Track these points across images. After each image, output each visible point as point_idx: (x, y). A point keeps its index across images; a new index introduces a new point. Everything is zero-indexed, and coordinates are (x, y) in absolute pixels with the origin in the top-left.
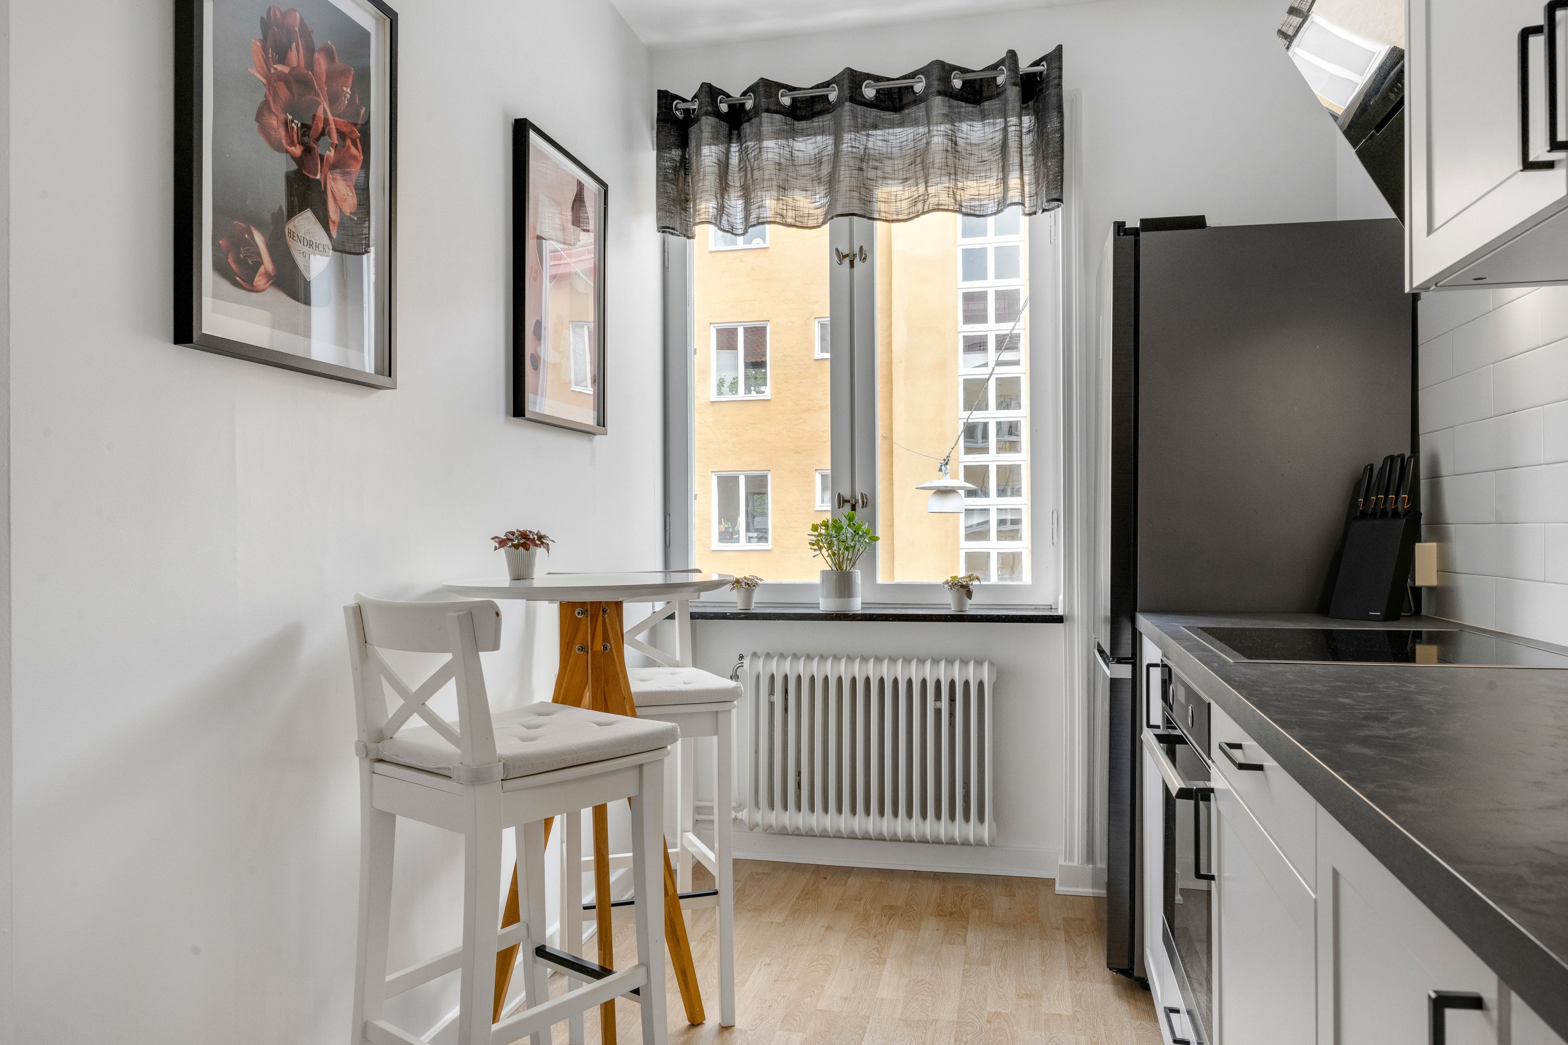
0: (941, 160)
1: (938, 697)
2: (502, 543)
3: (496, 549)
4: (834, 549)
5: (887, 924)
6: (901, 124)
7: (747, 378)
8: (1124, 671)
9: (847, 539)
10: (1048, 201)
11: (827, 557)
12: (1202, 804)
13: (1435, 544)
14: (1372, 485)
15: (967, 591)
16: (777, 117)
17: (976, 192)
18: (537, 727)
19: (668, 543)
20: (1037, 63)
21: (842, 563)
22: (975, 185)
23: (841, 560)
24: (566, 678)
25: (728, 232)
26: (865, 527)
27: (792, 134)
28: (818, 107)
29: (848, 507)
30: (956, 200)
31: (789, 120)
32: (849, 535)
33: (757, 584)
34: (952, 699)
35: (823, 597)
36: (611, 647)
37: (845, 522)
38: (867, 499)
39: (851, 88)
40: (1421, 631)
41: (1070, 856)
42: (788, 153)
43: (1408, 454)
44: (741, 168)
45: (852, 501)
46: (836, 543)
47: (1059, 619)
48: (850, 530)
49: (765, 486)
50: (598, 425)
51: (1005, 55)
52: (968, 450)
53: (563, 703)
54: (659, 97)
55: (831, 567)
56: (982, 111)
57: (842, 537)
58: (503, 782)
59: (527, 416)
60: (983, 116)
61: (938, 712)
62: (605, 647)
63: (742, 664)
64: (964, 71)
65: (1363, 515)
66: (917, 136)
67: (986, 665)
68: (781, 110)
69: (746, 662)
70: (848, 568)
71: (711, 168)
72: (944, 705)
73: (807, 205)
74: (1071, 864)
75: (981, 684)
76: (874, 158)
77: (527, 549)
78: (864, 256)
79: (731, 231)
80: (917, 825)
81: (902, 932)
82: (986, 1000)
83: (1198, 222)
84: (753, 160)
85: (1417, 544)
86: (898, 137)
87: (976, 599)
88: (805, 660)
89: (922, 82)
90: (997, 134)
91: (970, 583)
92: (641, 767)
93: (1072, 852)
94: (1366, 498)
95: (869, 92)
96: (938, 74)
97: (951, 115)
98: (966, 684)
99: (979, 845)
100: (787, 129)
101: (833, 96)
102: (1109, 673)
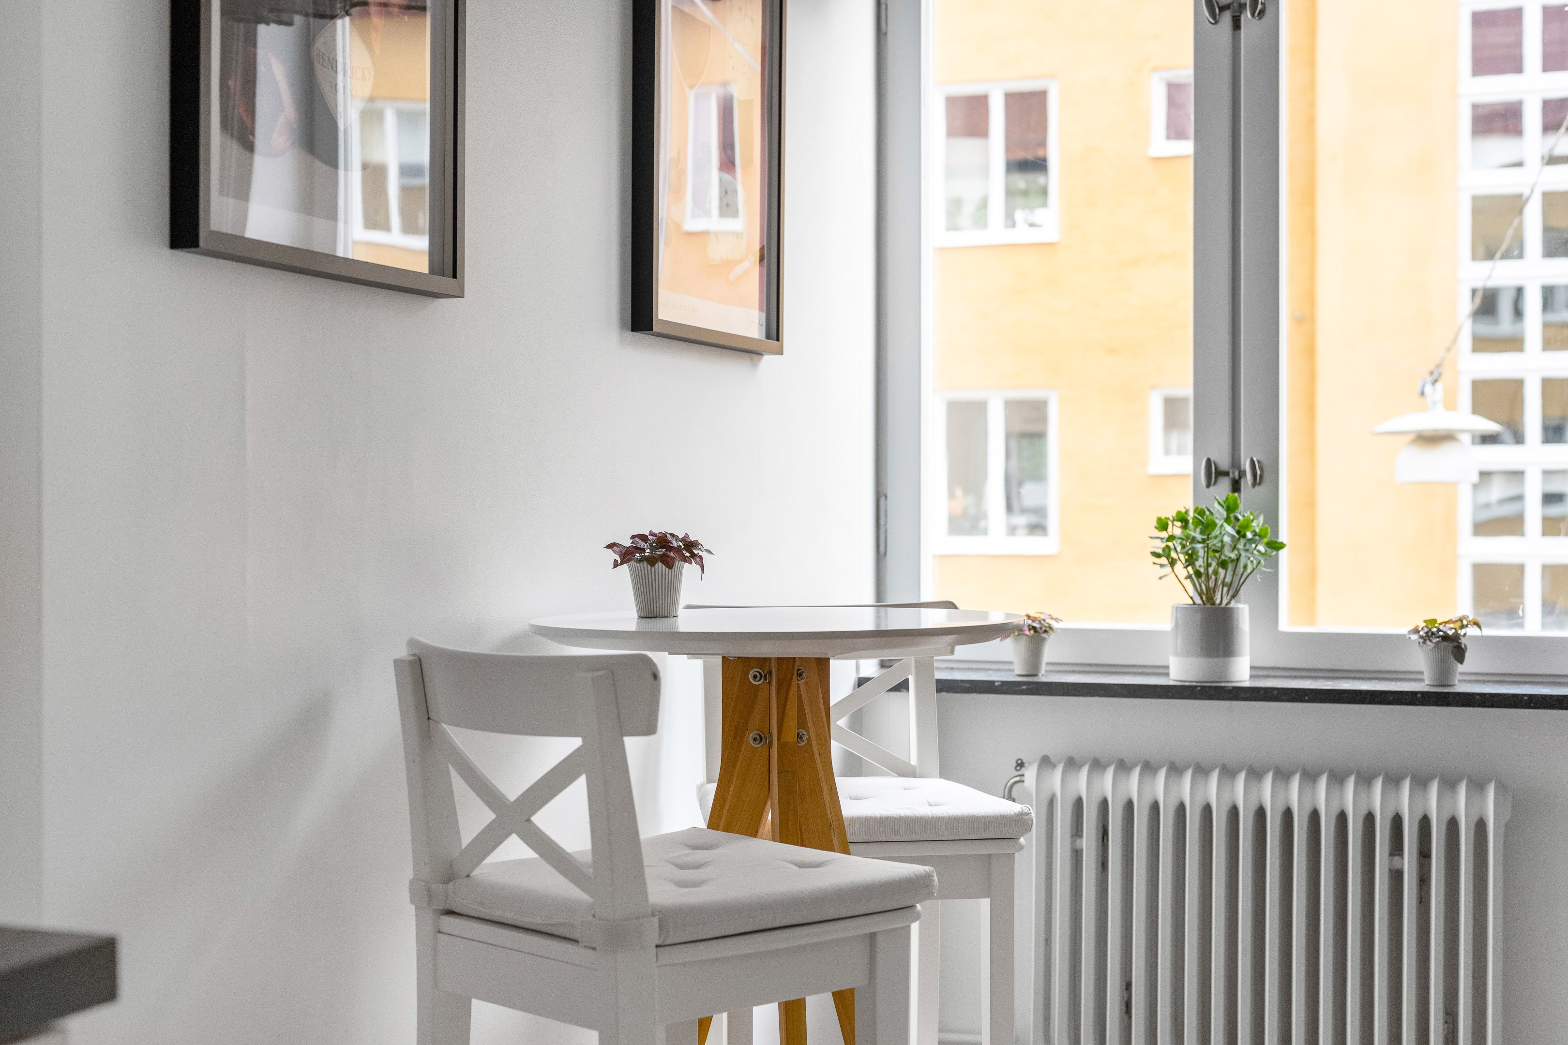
1: (1396, 847)
2: (626, 555)
3: (616, 565)
4: (1197, 564)
7: (1010, 193)
9: (1223, 546)
11: (1186, 578)
15: (1455, 647)
18: (698, 866)
21: (1214, 592)
23: (1212, 584)
24: (732, 789)
26: (1258, 524)
29: (1224, 485)
32: (1227, 539)
33: (1051, 628)
34: (1424, 854)
35: (1176, 654)
36: (809, 737)
37: (1219, 512)
38: (1261, 469)
45: (1233, 473)
46: (1201, 553)
48: (1229, 529)
49: (1043, 419)
50: (768, 336)
52: (1481, 344)
53: (727, 829)
55: (1191, 598)
57: (1214, 543)
58: (660, 950)
59: (656, 328)
61: (1396, 877)
62: (800, 737)
63: (1022, 779)
67: (1491, 790)
69: (1030, 774)
70: (1225, 601)
72: (1408, 863)
75: (1480, 826)
77: (669, 565)
78: (1260, 7)
87: (1472, 663)
88: (1141, 773)
91: (1462, 632)
92: (872, 937)
98: (1452, 825)
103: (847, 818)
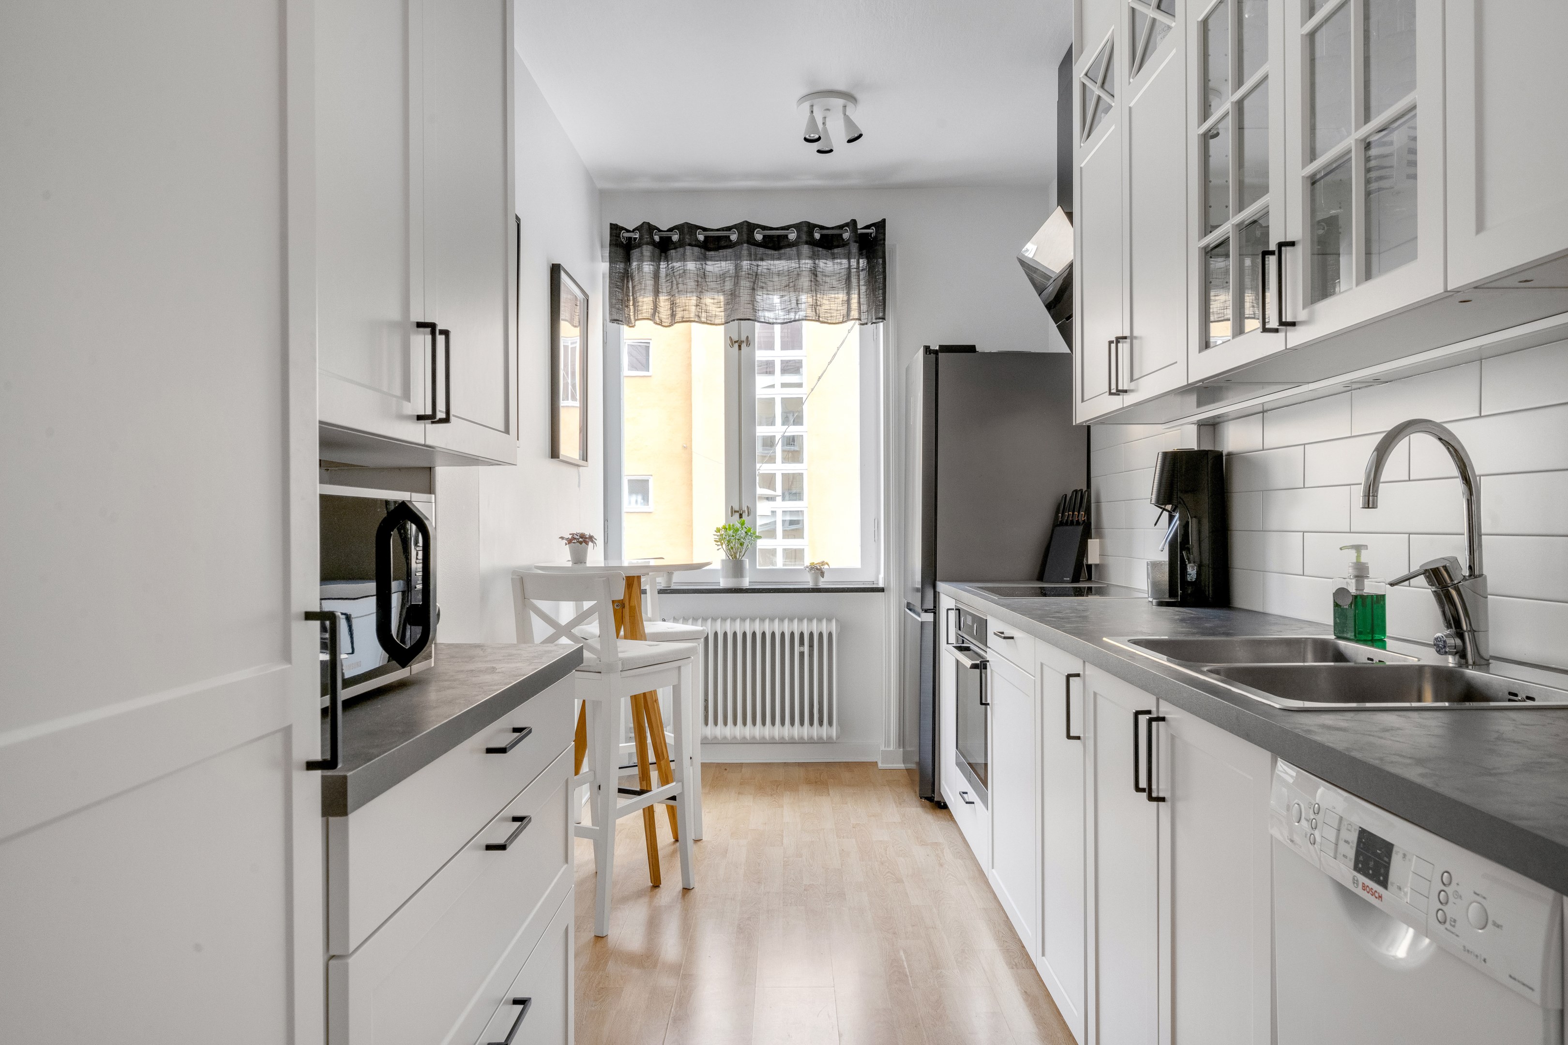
0: (807, 287)
1: (802, 643)
2: (570, 540)
3: (566, 544)
4: (731, 544)
5: (777, 789)
6: (779, 259)
8: (929, 617)
9: (741, 538)
10: (876, 319)
11: (726, 550)
13: (1098, 540)
14: (1066, 506)
15: (821, 572)
16: (696, 249)
17: (828, 308)
19: (606, 541)
20: (868, 227)
21: (736, 555)
22: (828, 303)
23: (736, 552)
25: (659, 324)
26: (750, 529)
27: (705, 258)
28: (723, 243)
29: (737, 516)
30: (816, 313)
31: (703, 251)
32: (742, 535)
34: (811, 646)
35: (723, 577)
36: (636, 604)
37: (737, 526)
38: (750, 510)
39: (748, 234)
40: (1091, 587)
41: (888, 744)
42: (702, 273)
43: (1085, 489)
44: (667, 280)
45: (740, 511)
46: (732, 540)
47: (882, 591)
48: (743, 531)
50: (584, 460)
51: (849, 221)
54: (611, 228)
55: (728, 557)
56: (833, 254)
57: (737, 537)
58: (621, 672)
59: (561, 458)
60: (834, 257)
61: (802, 654)
64: (822, 228)
65: (1062, 524)
66: (791, 269)
67: (834, 622)
68: (698, 244)
70: (740, 558)
71: (650, 281)
72: (806, 649)
73: (714, 309)
74: (889, 749)
75: (830, 635)
76: (762, 281)
78: (748, 343)
79: (661, 324)
80: (788, 729)
81: (788, 793)
82: (849, 819)
83: (971, 349)
84: (678, 277)
85: (1089, 540)
86: (777, 267)
87: (827, 577)
88: (711, 621)
89: (794, 233)
90: (843, 270)
91: (823, 567)
92: (679, 668)
93: (889, 742)
94: (1063, 514)
95: (759, 237)
96: (805, 229)
97: (814, 257)
98: (821, 635)
99: (829, 741)
100: (701, 256)
101: (734, 237)
102: (919, 619)
103: (648, 633)
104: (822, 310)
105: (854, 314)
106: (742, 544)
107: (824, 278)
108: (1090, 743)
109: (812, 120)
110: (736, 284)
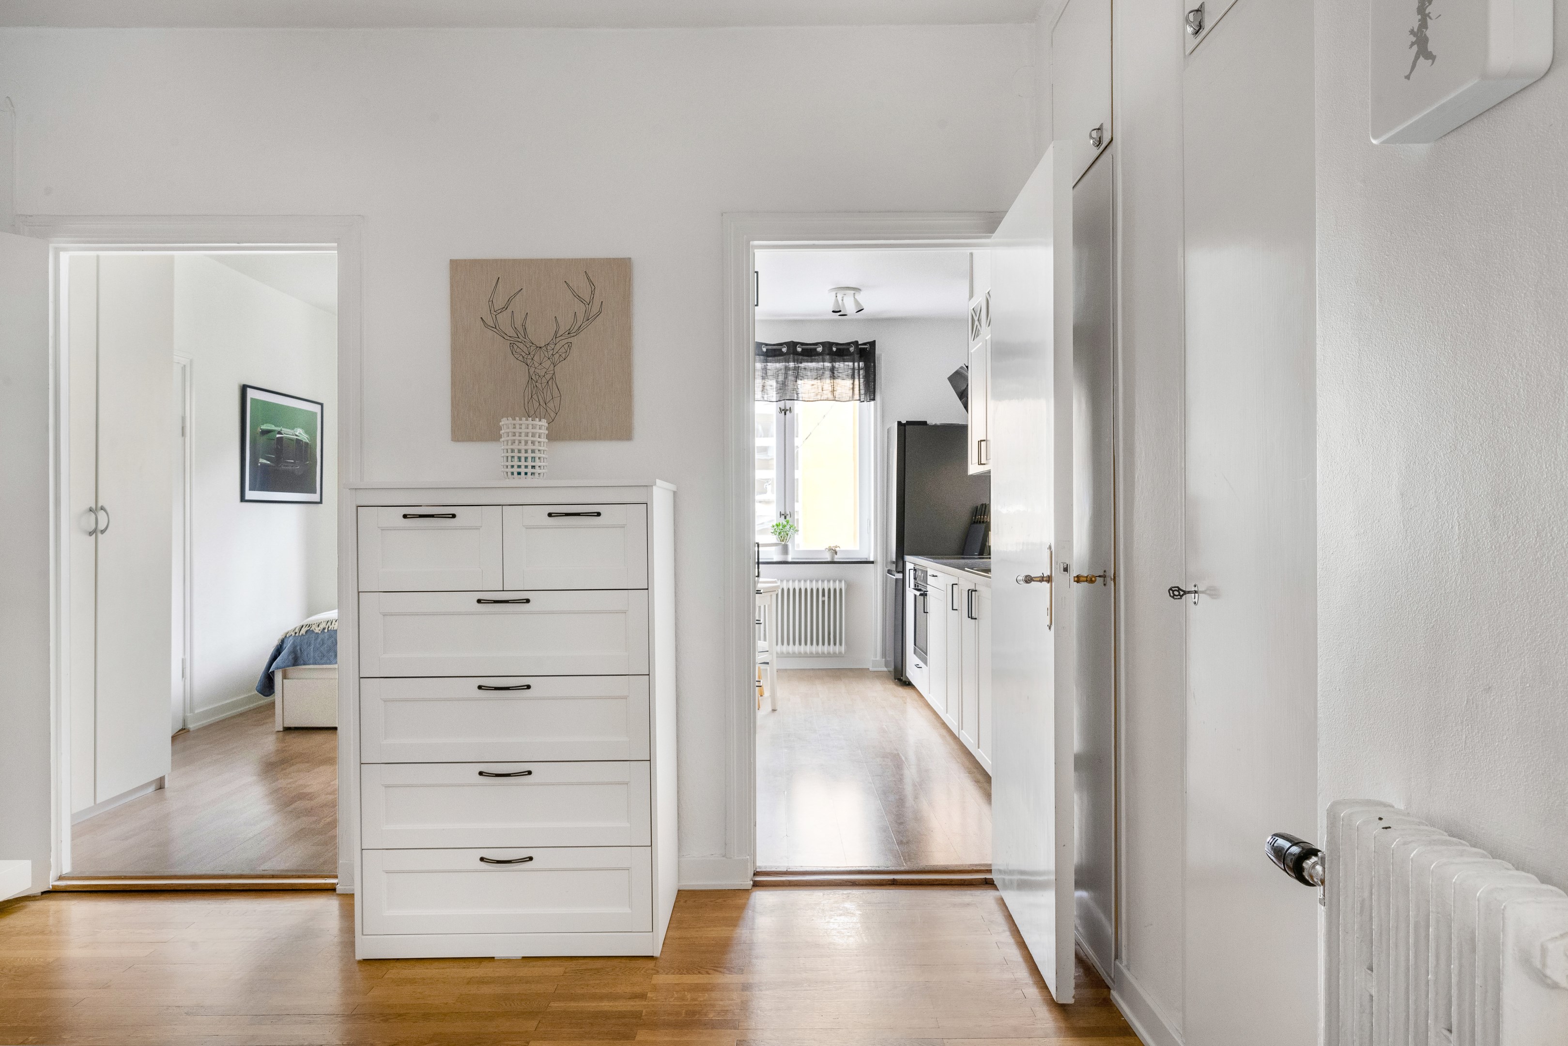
0: (828, 378)
1: (823, 595)
4: (779, 534)
5: (811, 679)
6: (812, 362)
8: (900, 576)
9: (787, 531)
10: (869, 399)
11: (778, 537)
12: (925, 597)
14: (977, 513)
15: (835, 551)
16: (762, 356)
17: (840, 392)
20: (865, 344)
21: (784, 540)
22: (840, 388)
26: (791, 525)
27: (767, 362)
28: (778, 353)
30: (833, 395)
31: (766, 357)
32: (785, 528)
34: (829, 597)
35: (777, 554)
37: (783, 523)
38: (791, 513)
39: (793, 349)
41: (876, 655)
42: (765, 370)
43: (988, 503)
45: (786, 514)
46: (779, 532)
47: (872, 562)
48: (785, 525)
51: (854, 340)
55: (779, 541)
57: (782, 529)
60: (844, 361)
61: (823, 602)
64: (837, 345)
65: (974, 522)
66: (819, 367)
67: (843, 582)
68: (763, 353)
70: (786, 542)
72: (826, 598)
73: (771, 392)
74: (877, 662)
75: (841, 590)
76: (801, 374)
78: (790, 413)
80: (815, 648)
81: (818, 680)
83: (924, 423)
86: (810, 366)
87: (839, 554)
89: (821, 347)
90: (850, 369)
91: (836, 548)
93: (876, 654)
94: (975, 517)
95: (799, 349)
96: (827, 346)
97: (832, 361)
98: (835, 590)
99: (838, 656)
100: (765, 361)
101: (784, 350)
102: (894, 577)
104: (836, 393)
105: (857, 397)
106: (787, 535)
107: (838, 374)
108: (960, 611)
109: (837, 301)
110: (786, 378)
